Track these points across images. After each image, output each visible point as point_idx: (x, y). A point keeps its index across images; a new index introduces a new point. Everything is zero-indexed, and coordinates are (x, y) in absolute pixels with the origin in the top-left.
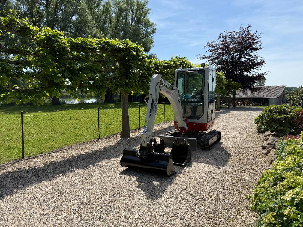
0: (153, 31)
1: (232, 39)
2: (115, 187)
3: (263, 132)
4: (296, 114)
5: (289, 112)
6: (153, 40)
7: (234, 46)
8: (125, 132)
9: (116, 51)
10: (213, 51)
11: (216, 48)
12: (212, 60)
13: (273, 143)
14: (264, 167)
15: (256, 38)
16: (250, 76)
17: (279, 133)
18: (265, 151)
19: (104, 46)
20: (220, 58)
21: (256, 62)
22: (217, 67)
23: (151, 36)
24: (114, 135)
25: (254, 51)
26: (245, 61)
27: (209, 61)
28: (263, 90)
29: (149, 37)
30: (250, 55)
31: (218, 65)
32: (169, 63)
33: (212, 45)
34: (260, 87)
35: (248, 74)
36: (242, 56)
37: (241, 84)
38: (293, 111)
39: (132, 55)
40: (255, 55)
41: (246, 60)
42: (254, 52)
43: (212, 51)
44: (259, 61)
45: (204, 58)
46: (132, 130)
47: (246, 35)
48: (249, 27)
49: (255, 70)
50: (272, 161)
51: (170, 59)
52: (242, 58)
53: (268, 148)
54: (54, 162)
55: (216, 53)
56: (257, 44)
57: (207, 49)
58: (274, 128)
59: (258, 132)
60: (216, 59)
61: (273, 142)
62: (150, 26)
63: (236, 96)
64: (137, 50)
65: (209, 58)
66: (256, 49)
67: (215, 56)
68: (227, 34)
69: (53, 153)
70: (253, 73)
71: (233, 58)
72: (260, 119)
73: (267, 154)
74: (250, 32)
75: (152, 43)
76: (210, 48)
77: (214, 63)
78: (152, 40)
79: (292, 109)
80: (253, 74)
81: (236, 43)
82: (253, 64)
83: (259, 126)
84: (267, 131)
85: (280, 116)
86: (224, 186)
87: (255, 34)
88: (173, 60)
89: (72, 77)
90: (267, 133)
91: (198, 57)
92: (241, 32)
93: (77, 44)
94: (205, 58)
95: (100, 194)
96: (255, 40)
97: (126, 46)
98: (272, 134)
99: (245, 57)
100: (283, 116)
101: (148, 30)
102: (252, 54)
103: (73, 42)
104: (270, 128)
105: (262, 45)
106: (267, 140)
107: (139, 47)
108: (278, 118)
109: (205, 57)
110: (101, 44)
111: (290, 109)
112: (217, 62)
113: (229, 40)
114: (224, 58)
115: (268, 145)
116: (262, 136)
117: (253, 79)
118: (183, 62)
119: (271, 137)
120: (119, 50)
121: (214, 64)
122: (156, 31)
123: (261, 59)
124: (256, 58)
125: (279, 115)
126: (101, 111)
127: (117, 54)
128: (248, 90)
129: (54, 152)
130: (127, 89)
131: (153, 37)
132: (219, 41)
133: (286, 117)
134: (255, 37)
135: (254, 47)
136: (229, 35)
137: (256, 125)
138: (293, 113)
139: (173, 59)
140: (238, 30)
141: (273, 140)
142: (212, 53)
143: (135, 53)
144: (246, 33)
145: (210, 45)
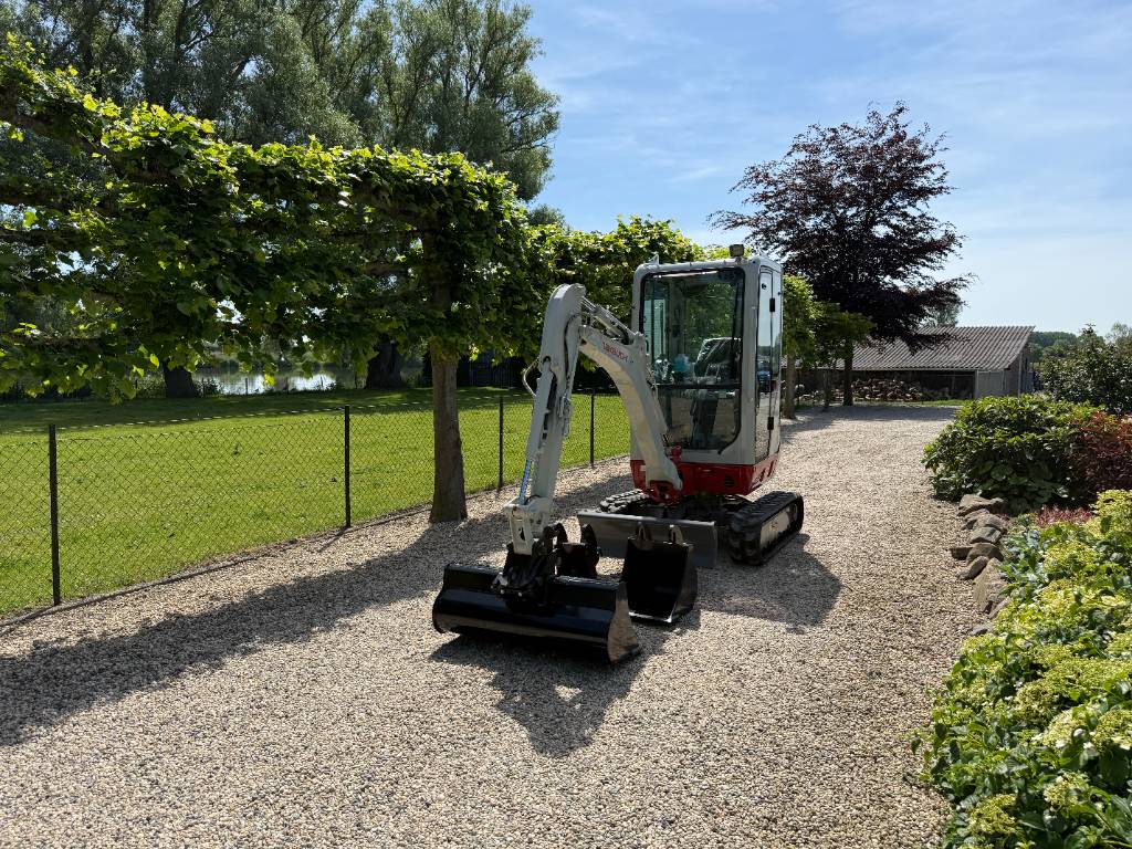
0: (550, 124)
1: (839, 156)
2: (412, 711)
3: (955, 498)
4: (1073, 431)
5: (1050, 423)
6: (549, 156)
7: (847, 179)
8: (448, 502)
9: (412, 197)
10: (771, 197)
11: (781, 187)
12: (766, 231)
13: (993, 539)
14: (961, 627)
15: (927, 153)
16: (904, 290)
17: (1014, 500)
18: (964, 568)
19: (366, 176)
20: (795, 223)
21: (927, 238)
22: (785, 259)
23: (539, 142)
24: (404, 514)
25: (919, 198)
26: (887, 236)
27: (755, 234)
28: (953, 344)
29: (533, 144)
30: (905, 215)
31: (787, 250)
32: (612, 243)
33: (766, 176)
34: (941, 331)
35: (898, 282)
36: (874, 218)
37: (873, 321)
38: (1061, 417)
39: (472, 210)
40: (923, 215)
41: (890, 231)
42: (919, 204)
43: (765, 197)
44: (938, 235)
45: (736, 224)
46: (473, 492)
47: (891, 142)
48: (900, 111)
49: (924, 271)
50: (991, 603)
51: (616, 229)
52: (876, 224)
53: (974, 557)
54: (179, 616)
55: (780, 207)
56: (929, 174)
57: (748, 192)
58: (996, 482)
59: (939, 497)
60: (780, 227)
61: (992, 533)
62: (538, 101)
63: (857, 365)
64: (491, 193)
65: (756, 223)
66: (924, 193)
67: (778, 215)
68: (821, 138)
69: (173, 581)
70: (914, 280)
71: (841, 223)
72: (946, 451)
73: (971, 576)
74: (906, 129)
75: (546, 166)
76: (760, 189)
77: (772, 243)
78: (544, 158)
79: (1058, 414)
80: (916, 284)
81: (852, 171)
82: (917, 248)
83: (941, 476)
84: (971, 491)
85: (1018, 438)
86: (818, 700)
87: (921, 138)
88: (623, 233)
89: (248, 293)
90: (969, 501)
91: (714, 219)
92: (872, 128)
93: (266, 169)
94: (742, 223)
95: (356, 736)
96: (922, 158)
97: (451, 177)
98: (987, 502)
99: (887, 223)
100: (1028, 437)
101: (530, 118)
102: (911, 211)
103: (251, 161)
104: (982, 482)
105: (946, 178)
106: (971, 525)
107: (500, 180)
108: (1011, 446)
109: (740, 221)
110: (355, 170)
111: (1052, 412)
112: (787, 238)
113: (826, 158)
114: (809, 224)
115: (972, 546)
116: (949, 510)
117: (913, 303)
118: (663, 239)
119: (984, 517)
120: (421, 192)
121: (776, 247)
122: (561, 122)
123: (944, 228)
124: (924, 223)
125: (1014, 435)
126: (355, 419)
127: (415, 208)
128: (898, 341)
129: (177, 580)
130: (453, 340)
131: (550, 145)
132: (790, 160)
133: (1037, 440)
134: (920, 147)
135: (919, 184)
136: (830, 141)
137: (930, 470)
138: (1063, 425)
139: (623, 227)
140: (860, 122)
141: (994, 526)
142: (768, 206)
143: (483, 205)
144: (890, 134)
145: (757, 176)
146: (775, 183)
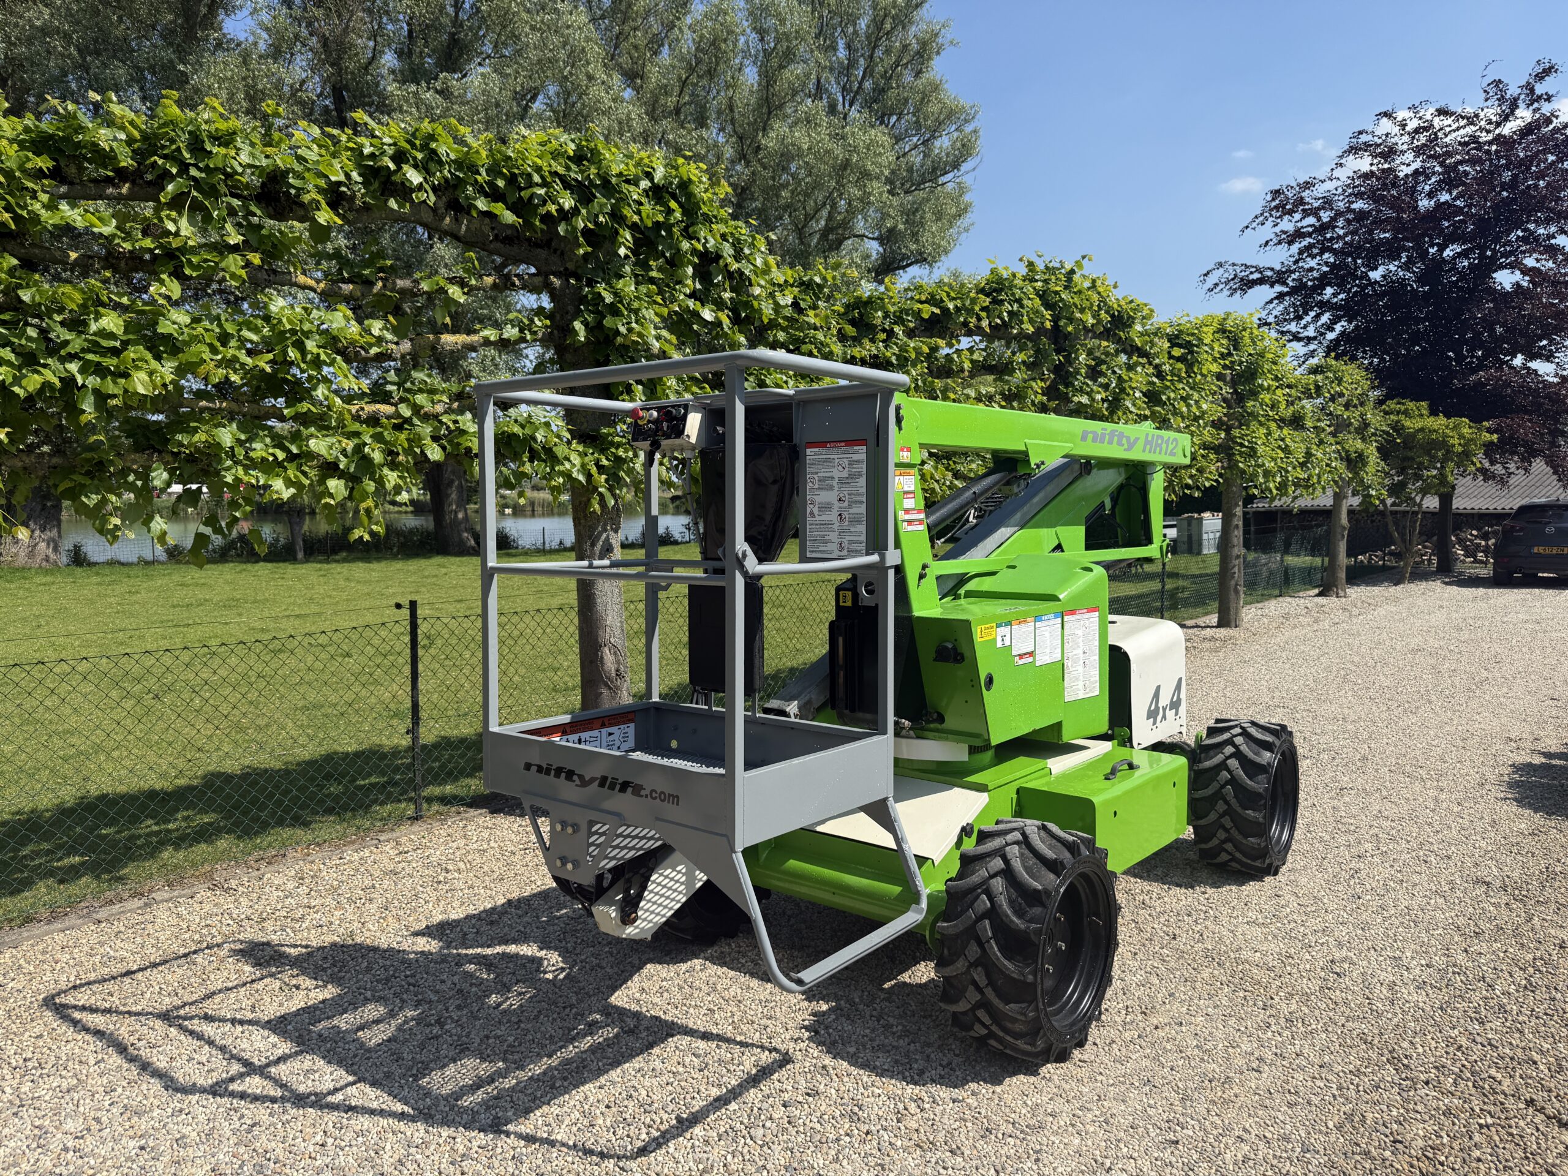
0: (963, 152)
7: (1444, 197)
16: (1551, 379)
20: (1352, 275)
22: (1333, 335)
23: (950, 176)
26: (1519, 289)
27: (1280, 296)
29: (942, 180)
30: (1552, 250)
33: (1301, 201)
41: (1524, 280)
45: (1247, 284)
52: (1502, 267)
55: (1325, 250)
57: (1267, 231)
60: (1323, 281)
62: (948, 117)
65: (1280, 277)
67: (1321, 263)
68: (1399, 131)
71: (1435, 270)
74: (1553, 105)
75: (962, 212)
76: (1288, 225)
77: (1310, 309)
94: (1261, 281)
99: (1512, 266)
101: (937, 143)
109: (1256, 276)
112: (1337, 300)
122: (982, 145)
131: (968, 180)
145: (1284, 204)
146: (1315, 212)
